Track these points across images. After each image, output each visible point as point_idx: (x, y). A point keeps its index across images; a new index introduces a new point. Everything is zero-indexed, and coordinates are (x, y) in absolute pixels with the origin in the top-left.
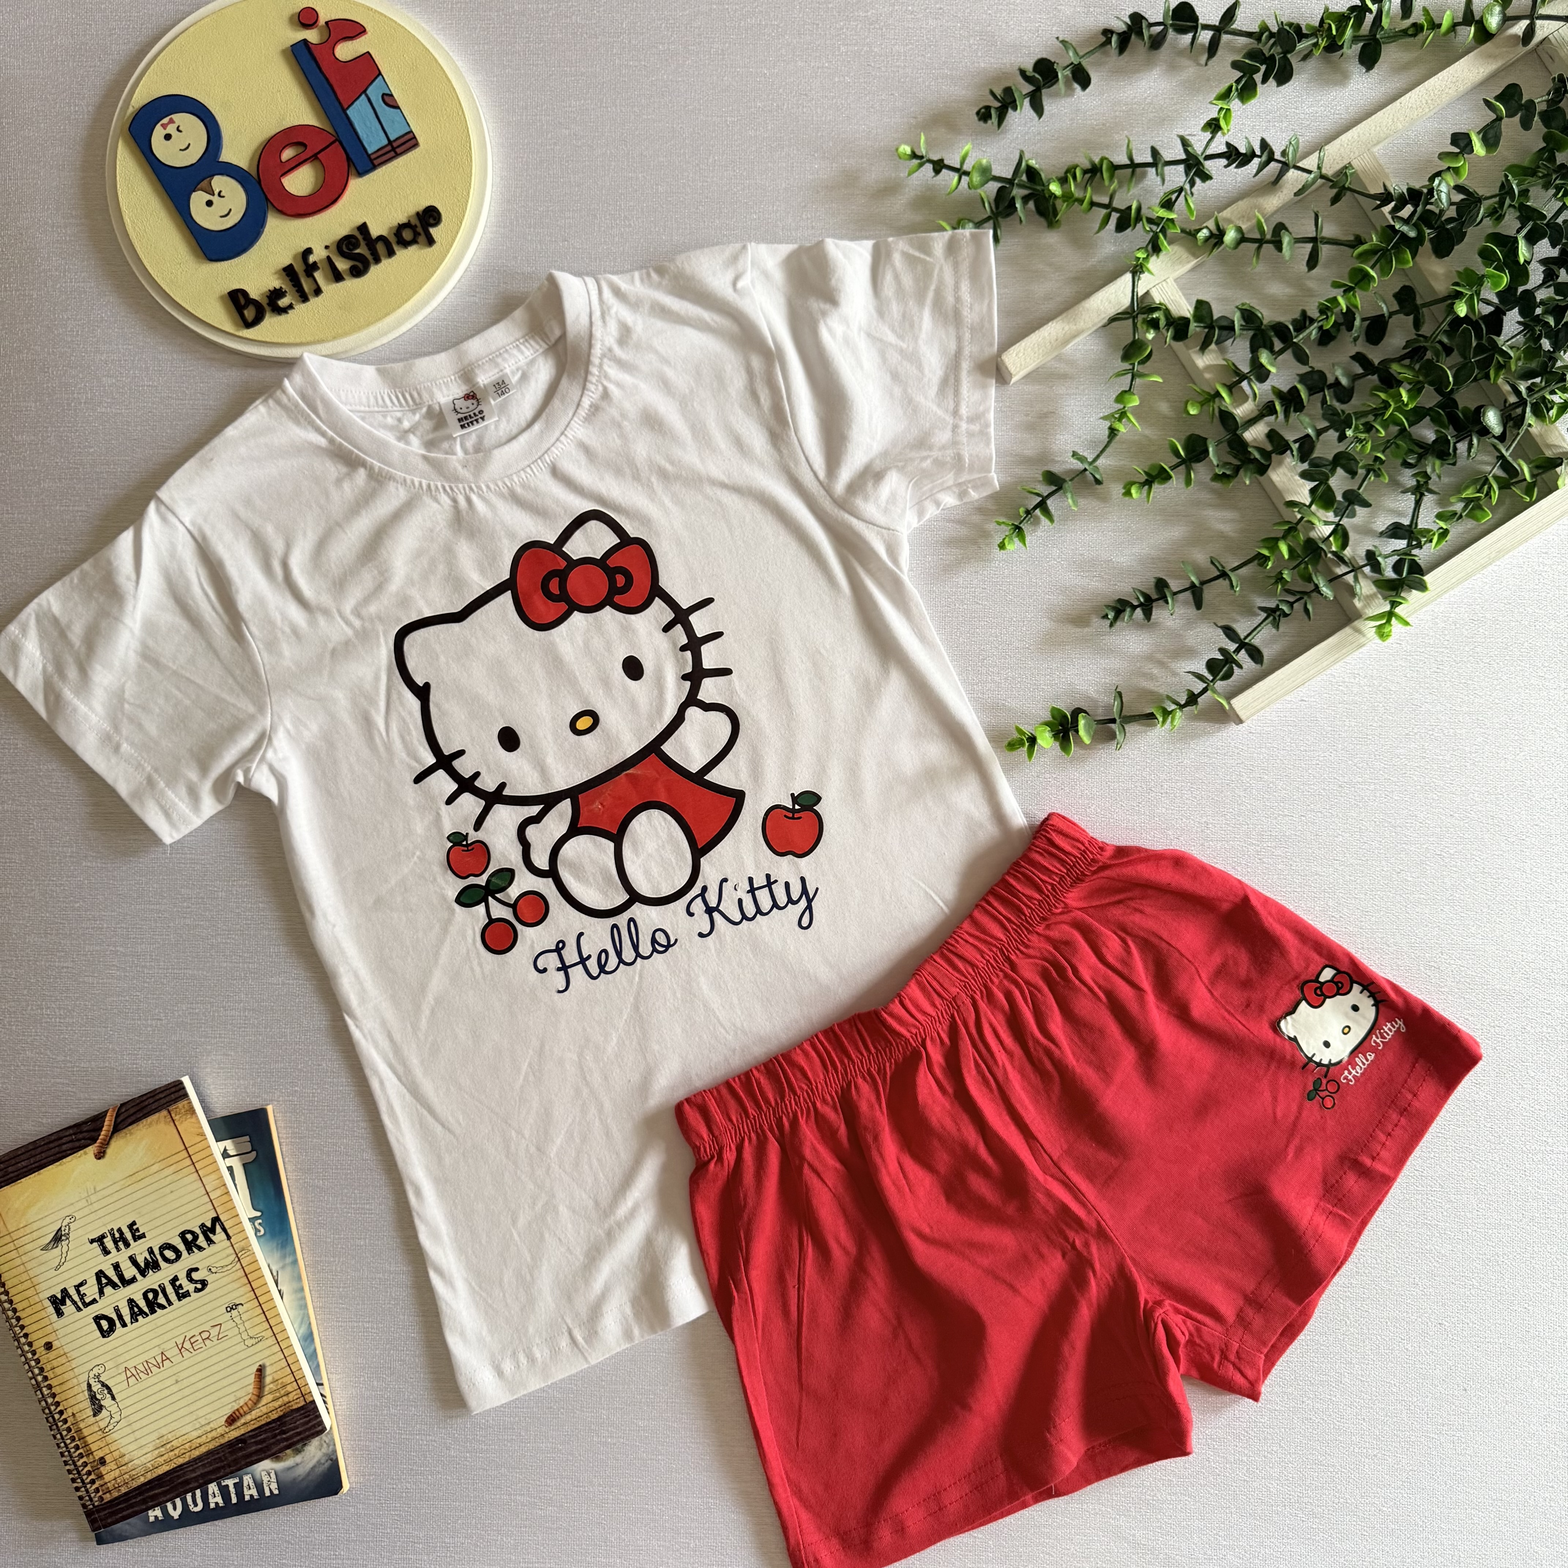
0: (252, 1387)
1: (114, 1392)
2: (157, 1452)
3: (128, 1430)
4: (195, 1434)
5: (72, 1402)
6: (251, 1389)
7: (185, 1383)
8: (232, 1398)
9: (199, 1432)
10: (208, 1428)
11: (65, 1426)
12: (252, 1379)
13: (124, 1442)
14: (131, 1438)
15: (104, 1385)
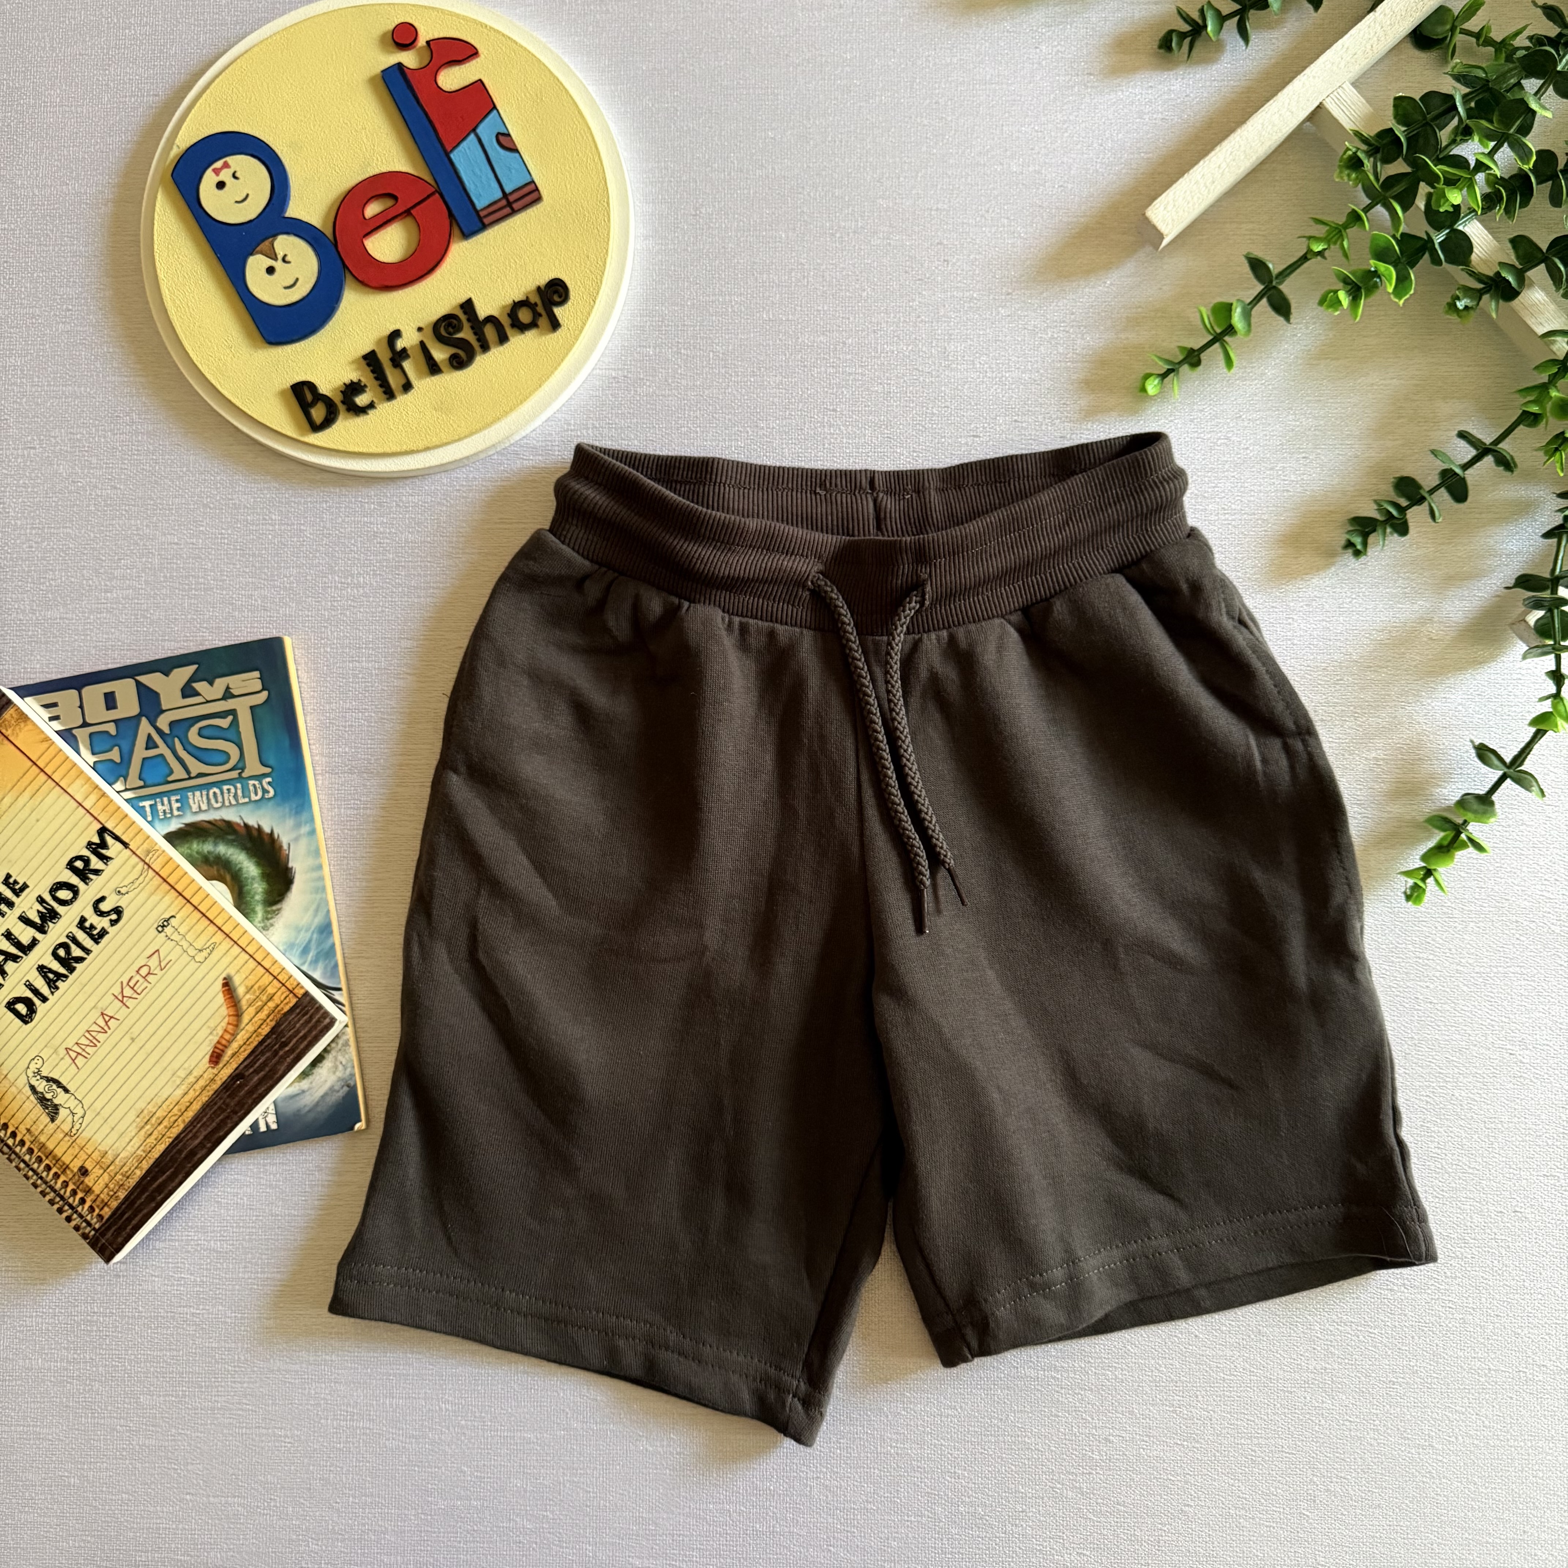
0: (224, 1008)
1: (64, 1082)
2: (143, 1132)
3: (99, 1121)
4: (179, 1092)
5: (20, 1116)
6: (224, 1011)
7: (144, 1036)
8: (205, 1032)
9: (184, 1088)
10: (191, 1079)
11: (24, 1149)
12: (220, 999)
13: (98, 1137)
14: (106, 1129)
15: (49, 1080)
